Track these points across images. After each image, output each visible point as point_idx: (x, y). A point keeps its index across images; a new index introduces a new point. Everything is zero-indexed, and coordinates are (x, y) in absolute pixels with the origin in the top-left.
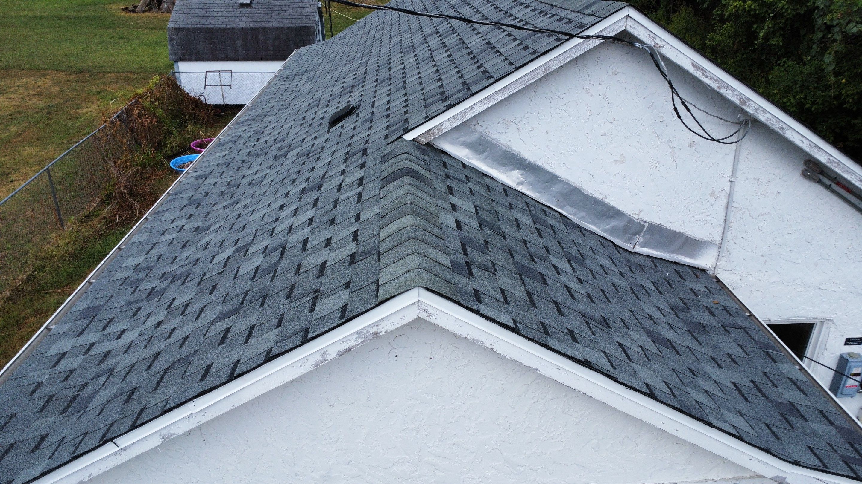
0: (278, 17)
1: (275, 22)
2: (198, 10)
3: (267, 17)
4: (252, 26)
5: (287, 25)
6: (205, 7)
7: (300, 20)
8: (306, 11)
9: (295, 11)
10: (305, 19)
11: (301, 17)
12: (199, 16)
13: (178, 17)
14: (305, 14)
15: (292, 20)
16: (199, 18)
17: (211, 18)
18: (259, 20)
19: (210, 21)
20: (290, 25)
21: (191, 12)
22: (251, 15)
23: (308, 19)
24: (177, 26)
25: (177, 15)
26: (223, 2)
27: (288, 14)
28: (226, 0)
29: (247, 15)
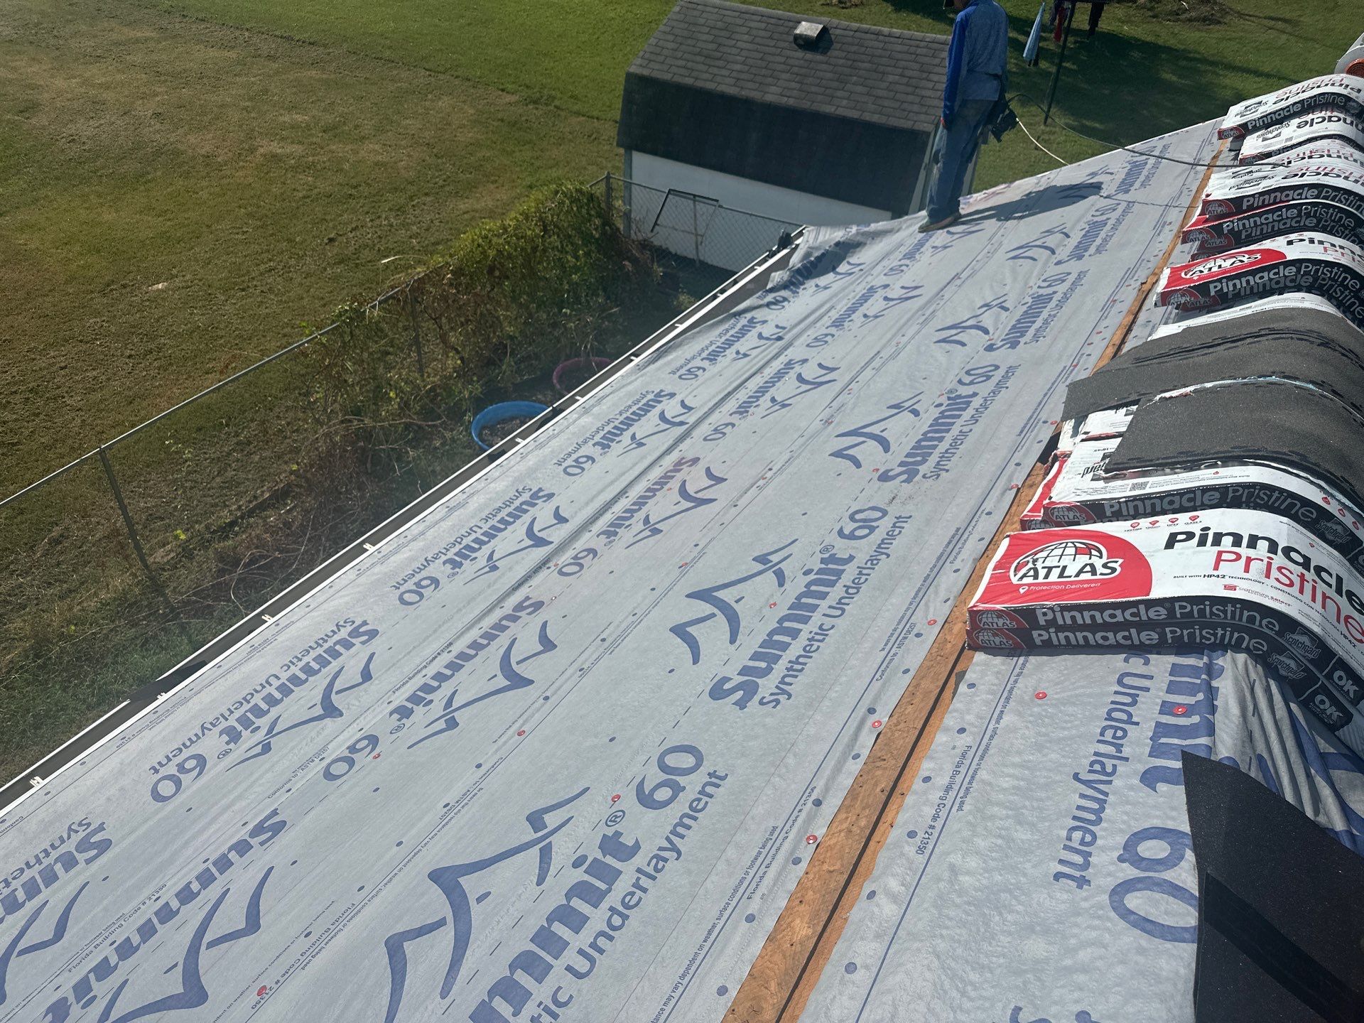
0: (859, 89)
1: (845, 102)
2: (705, 37)
3: (835, 84)
4: (791, 102)
5: (867, 117)
6: (723, 33)
7: (905, 106)
8: (930, 85)
9: (905, 80)
10: (915, 108)
11: (911, 98)
12: (699, 54)
13: (658, 50)
14: (924, 93)
15: (886, 103)
16: (699, 59)
17: (721, 63)
18: (813, 89)
19: (715, 71)
20: (875, 118)
21: (689, 42)
22: (803, 71)
23: (924, 110)
24: (646, 72)
25: (661, 43)
26: (763, 25)
27: (884, 85)
28: (773, 21)
29: (796, 70)
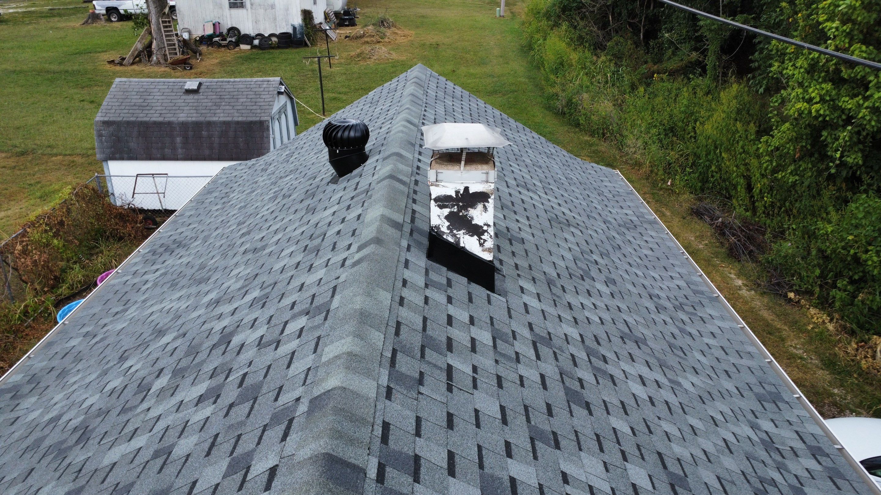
0: (227, 107)
1: (222, 115)
2: (135, 97)
3: (214, 107)
4: (194, 119)
5: (236, 119)
6: (145, 94)
7: (253, 111)
8: (262, 100)
9: (249, 100)
10: (259, 111)
11: (254, 107)
12: (135, 105)
13: (110, 107)
14: (260, 104)
15: (243, 111)
16: (134, 108)
17: (148, 108)
18: (203, 111)
19: (147, 112)
20: (240, 119)
21: (127, 100)
22: (196, 104)
23: (263, 111)
24: (106, 119)
25: (110, 104)
26: (166, 87)
27: (239, 104)
28: (171, 84)
29: (191, 104)
